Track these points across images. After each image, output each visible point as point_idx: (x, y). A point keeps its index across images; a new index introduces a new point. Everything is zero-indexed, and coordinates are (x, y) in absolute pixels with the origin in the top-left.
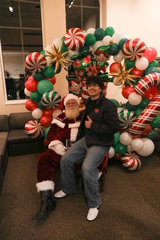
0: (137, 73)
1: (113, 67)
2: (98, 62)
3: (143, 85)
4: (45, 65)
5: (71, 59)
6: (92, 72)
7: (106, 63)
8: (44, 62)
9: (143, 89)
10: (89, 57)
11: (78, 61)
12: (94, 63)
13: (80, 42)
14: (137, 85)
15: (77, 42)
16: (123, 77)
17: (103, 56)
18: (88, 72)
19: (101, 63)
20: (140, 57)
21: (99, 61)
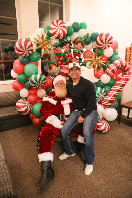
1: (86, 54)
2: (75, 49)
3: (113, 68)
4: (32, 50)
5: (54, 46)
6: (70, 57)
7: (81, 51)
8: (31, 48)
9: (113, 71)
10: (68, 45)
11: (59, 48)
12: (72, 50)
13: (64, 33)
14: (108, 68)
15: (61, 32)
16: (96, 62)
17: (81, 45)
18: (67, 57)
19: (77, 50)
21: (76, 48)
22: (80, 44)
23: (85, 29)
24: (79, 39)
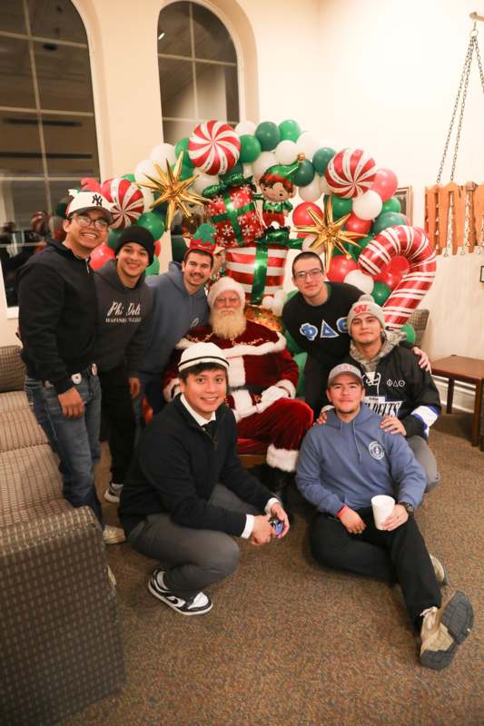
0: (355, 226)
1: (301, 214)
2: (267, 202)
3: (378, 254)
4: (140, 210)
5: (203, 195)
6: (253, 224)
7: (285, 204)
8: (137, 204)
9: (379, 262)
10: (246, 189)
11: (219, 199)
12: (259, 204)
13: (230, 156)
14: (364, 254)
15: (222, 154)
16: (329, 236)
17: (282, 188)
18: (243, 227)
19: (274, 204)
20: (365, 189)
21: (270, 199)
22: (278, 186)
23: (295, 142)
24: (276, 172)
